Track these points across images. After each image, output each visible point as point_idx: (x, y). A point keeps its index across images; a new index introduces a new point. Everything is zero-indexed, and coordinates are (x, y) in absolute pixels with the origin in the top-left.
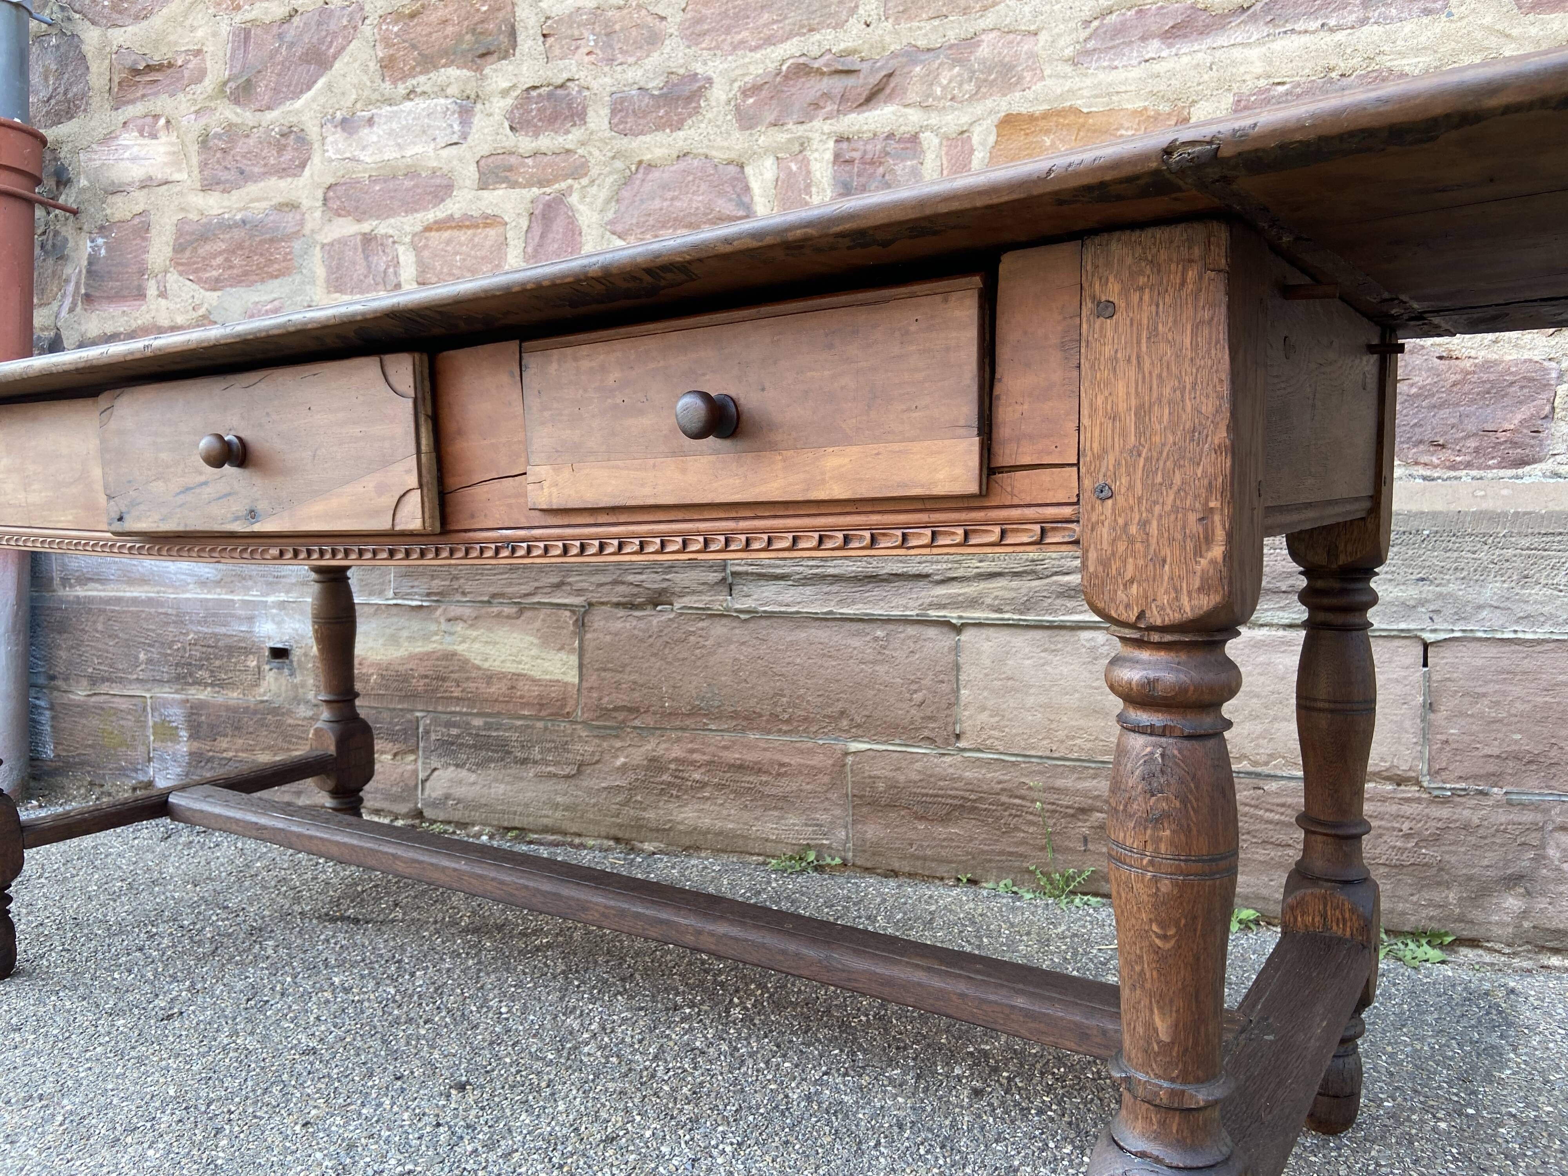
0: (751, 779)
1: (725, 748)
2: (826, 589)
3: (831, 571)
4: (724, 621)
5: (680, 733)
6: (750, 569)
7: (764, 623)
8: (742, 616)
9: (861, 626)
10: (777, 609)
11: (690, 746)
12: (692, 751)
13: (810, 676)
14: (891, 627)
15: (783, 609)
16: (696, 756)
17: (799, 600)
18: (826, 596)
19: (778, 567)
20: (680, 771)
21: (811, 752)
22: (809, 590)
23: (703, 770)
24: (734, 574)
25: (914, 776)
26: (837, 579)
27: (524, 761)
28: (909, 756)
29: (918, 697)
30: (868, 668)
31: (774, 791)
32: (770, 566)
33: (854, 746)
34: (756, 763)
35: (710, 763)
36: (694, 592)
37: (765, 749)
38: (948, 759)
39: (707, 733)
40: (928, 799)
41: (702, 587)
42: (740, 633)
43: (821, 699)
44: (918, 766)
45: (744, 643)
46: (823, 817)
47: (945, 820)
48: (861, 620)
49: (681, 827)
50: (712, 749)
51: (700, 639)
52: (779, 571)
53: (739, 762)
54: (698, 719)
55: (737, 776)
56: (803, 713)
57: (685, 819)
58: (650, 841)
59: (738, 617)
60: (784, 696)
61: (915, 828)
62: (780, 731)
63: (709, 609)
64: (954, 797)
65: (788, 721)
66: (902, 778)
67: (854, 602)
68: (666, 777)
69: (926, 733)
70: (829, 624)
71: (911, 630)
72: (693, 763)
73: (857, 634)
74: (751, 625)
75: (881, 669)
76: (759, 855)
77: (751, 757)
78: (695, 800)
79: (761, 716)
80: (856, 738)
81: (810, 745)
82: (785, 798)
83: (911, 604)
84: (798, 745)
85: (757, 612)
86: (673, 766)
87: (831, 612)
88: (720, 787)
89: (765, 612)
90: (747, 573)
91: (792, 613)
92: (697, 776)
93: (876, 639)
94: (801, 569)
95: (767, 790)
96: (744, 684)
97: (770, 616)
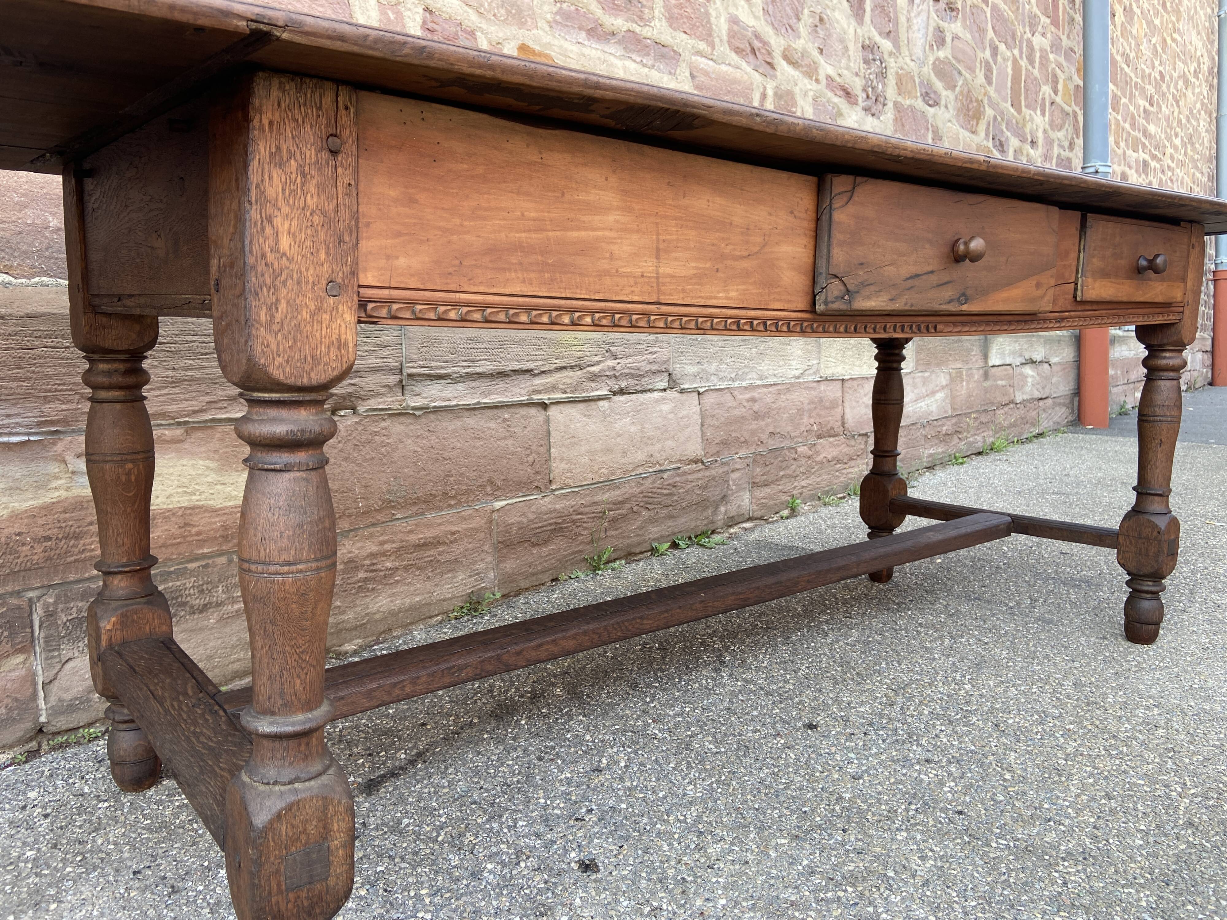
0: (432, 552)
1: (411, 532)
2: (473, 384)
3: (478, 370)
4: (402, 419)
5: (371, 530)
6: (422, 371)
7: (432, 417)
8: (417, 413)
9: (496, 411)
10: (444, 404)
11: (381, 538)
12: (382, 543)
13: (468, 456)
14: (512, 410)
15: (447, 403)
16: (387, 547)
17: (456, 395)
18: (473, 391)
19: (442, 368)
20: (374, 564)
21: (471, 517)
22: (460, 387)
23: (392, 558)
24: (410, 376)
25: (531, 516)
26: (480, 376)
27: (204, 608)
28: (528, 503)
29: (530, 459)
30: (502, 443)
31: (448, 557)
32: (437, 368)
33: (498, 504)
34: (434, 538)
35: (398, 549)
36: (378, 395)
37: (440, 524)
38: (547, 499)
39: (394, 523)
40: (539, 530)
41: (383, 390)
42: (416, 428)
43: (475, 473)
44: (533, 508)
45: (418, 437)
46: (481, 566)
47: (546, 543)
48: (496, 407)
49: (377, 616)
50: (400, 536)
51: (384, 438)
52: (443, 371)
53: (422, 541)
54: (387, 512)
55: (421, 554)
56: (464, 487)
57: (380, 607)
58: (350, 641)
59: (414, 414)
60: (452, 476)
61: (532, 554)
62: (450, 506)
63: (390, 409)
64: (550, 524)
65: (454, 497)
66: (525, 520)
67: (490, 393)
68: (362, 575)
69: (536, 484)
70: (476, 412)
71: (523, 411)
72: (384, 554)
73: (495, 418)
74: (423, 420)
75: (510, 442)
76: (437, 615)
77: (429, 534)
78: (387, 587)
79: (435, 496)
80: (497, 499)
81: (470, 512)
82: (456, 561)
83: (523, 392)
84: (463, 513)
85: (428, 408)
86: (367, 562)
87: (479, 403)
88: (406, 568)
89: (434, 407)
90: (419, 375)
91: (453, 406)
92: (389, 565)
93: (505, 420)
94: (459, 369)
95: (442, 559)
96: (423, 472)
97: (438, 410)
